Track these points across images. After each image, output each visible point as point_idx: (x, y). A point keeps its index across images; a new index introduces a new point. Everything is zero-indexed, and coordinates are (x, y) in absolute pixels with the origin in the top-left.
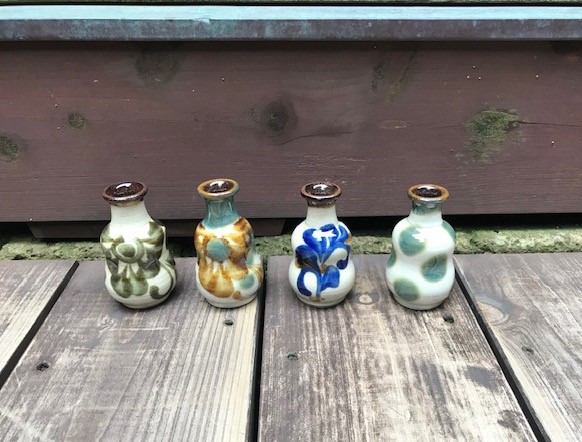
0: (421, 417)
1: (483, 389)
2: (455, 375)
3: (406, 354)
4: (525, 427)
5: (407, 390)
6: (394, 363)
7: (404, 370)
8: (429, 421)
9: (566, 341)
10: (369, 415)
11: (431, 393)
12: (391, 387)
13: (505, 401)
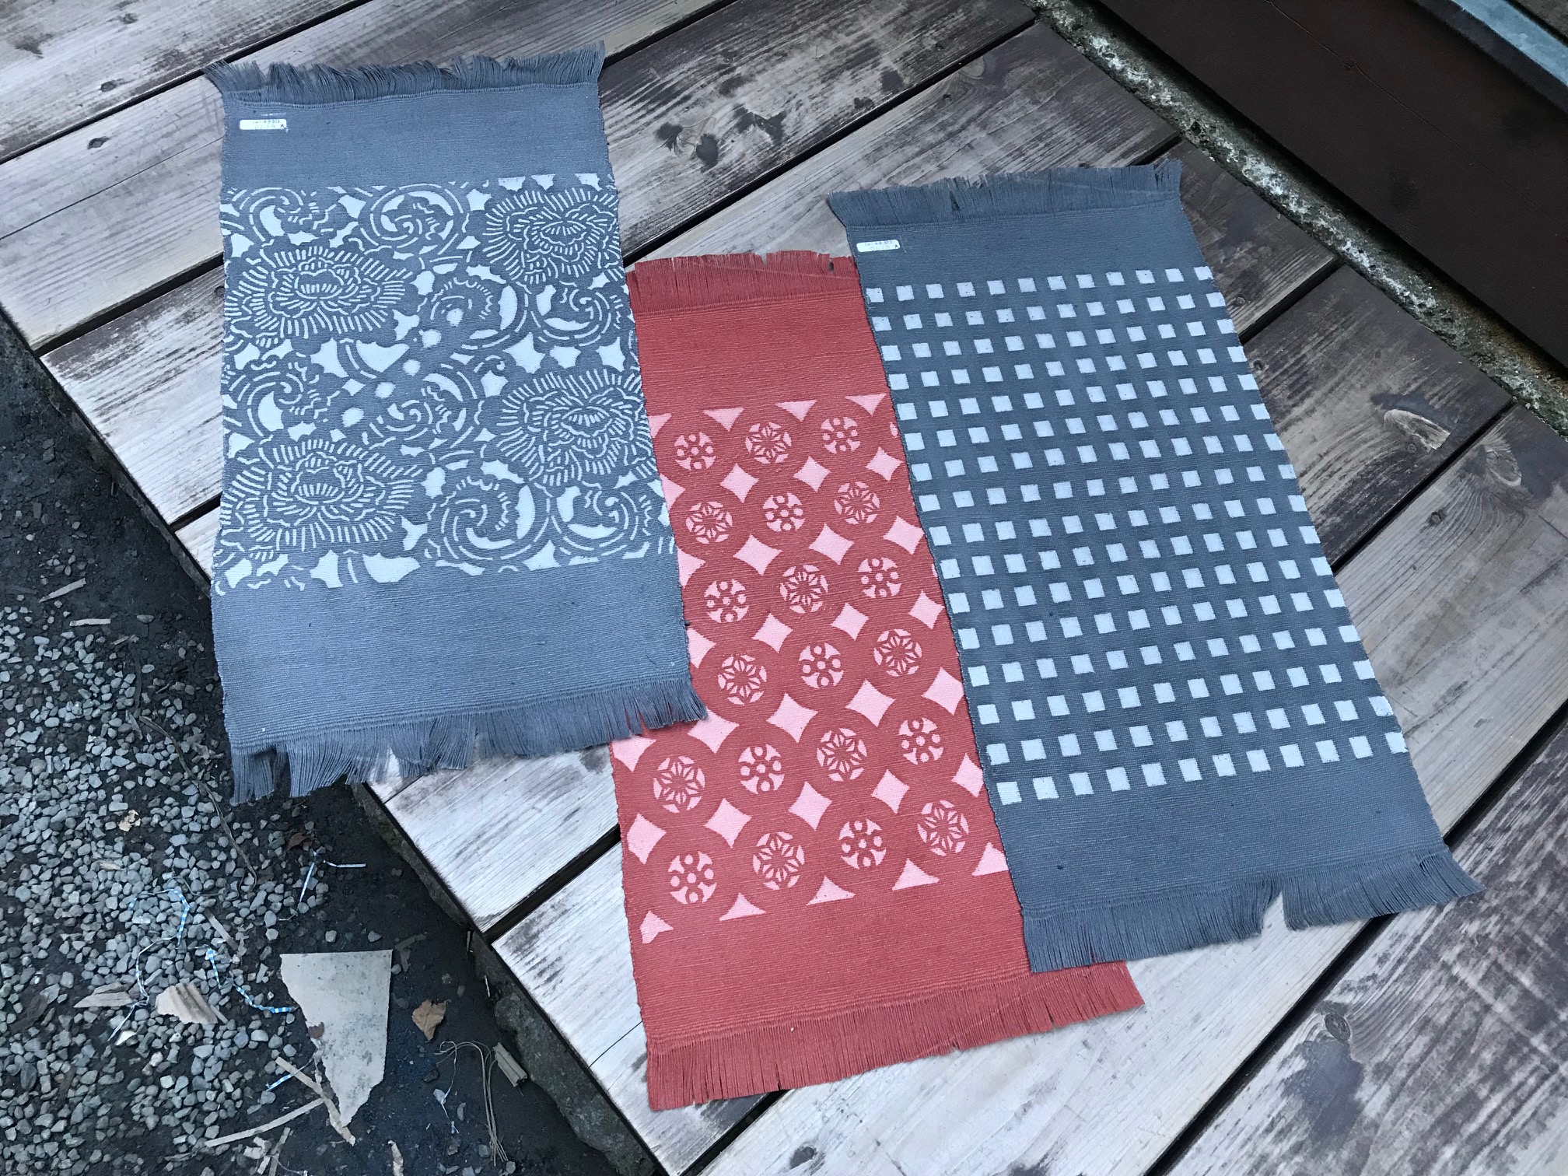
0: (824, 62)
1: (880, 85)
2: (881, 66)
3: (874, 36)
4: (865, 112)
5: (838, 49)
6: (860, 33)
7: (856, 41)
8: (824, 68)
9: (983, 116)
10: (803, 39)
11: (849, 61)
12: (835, 40)
13: (878, 98)
